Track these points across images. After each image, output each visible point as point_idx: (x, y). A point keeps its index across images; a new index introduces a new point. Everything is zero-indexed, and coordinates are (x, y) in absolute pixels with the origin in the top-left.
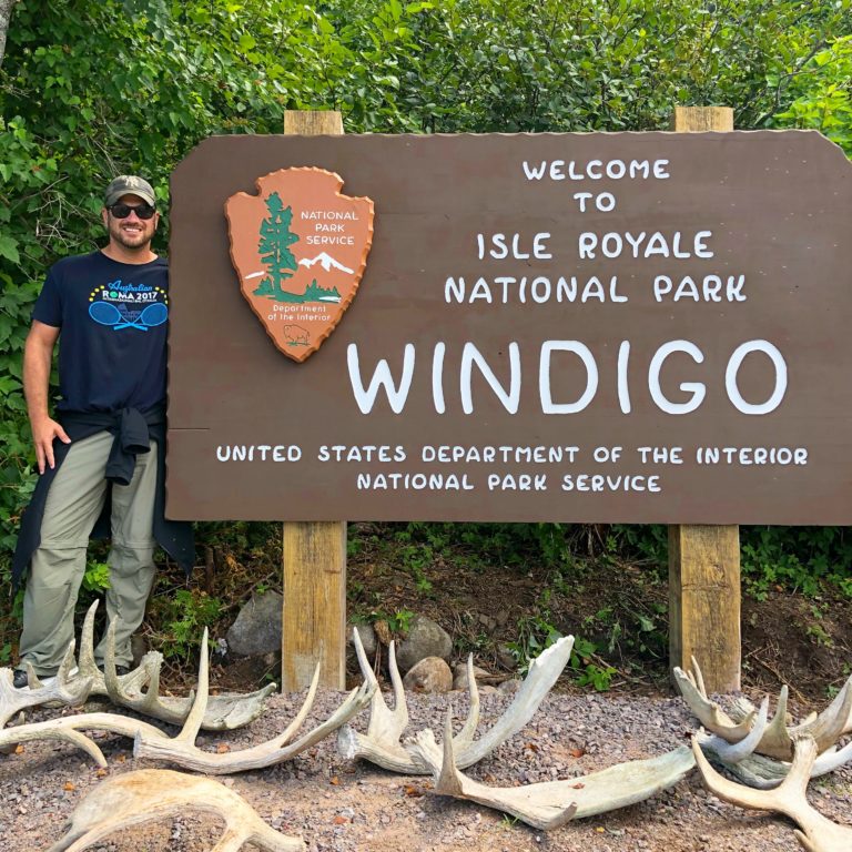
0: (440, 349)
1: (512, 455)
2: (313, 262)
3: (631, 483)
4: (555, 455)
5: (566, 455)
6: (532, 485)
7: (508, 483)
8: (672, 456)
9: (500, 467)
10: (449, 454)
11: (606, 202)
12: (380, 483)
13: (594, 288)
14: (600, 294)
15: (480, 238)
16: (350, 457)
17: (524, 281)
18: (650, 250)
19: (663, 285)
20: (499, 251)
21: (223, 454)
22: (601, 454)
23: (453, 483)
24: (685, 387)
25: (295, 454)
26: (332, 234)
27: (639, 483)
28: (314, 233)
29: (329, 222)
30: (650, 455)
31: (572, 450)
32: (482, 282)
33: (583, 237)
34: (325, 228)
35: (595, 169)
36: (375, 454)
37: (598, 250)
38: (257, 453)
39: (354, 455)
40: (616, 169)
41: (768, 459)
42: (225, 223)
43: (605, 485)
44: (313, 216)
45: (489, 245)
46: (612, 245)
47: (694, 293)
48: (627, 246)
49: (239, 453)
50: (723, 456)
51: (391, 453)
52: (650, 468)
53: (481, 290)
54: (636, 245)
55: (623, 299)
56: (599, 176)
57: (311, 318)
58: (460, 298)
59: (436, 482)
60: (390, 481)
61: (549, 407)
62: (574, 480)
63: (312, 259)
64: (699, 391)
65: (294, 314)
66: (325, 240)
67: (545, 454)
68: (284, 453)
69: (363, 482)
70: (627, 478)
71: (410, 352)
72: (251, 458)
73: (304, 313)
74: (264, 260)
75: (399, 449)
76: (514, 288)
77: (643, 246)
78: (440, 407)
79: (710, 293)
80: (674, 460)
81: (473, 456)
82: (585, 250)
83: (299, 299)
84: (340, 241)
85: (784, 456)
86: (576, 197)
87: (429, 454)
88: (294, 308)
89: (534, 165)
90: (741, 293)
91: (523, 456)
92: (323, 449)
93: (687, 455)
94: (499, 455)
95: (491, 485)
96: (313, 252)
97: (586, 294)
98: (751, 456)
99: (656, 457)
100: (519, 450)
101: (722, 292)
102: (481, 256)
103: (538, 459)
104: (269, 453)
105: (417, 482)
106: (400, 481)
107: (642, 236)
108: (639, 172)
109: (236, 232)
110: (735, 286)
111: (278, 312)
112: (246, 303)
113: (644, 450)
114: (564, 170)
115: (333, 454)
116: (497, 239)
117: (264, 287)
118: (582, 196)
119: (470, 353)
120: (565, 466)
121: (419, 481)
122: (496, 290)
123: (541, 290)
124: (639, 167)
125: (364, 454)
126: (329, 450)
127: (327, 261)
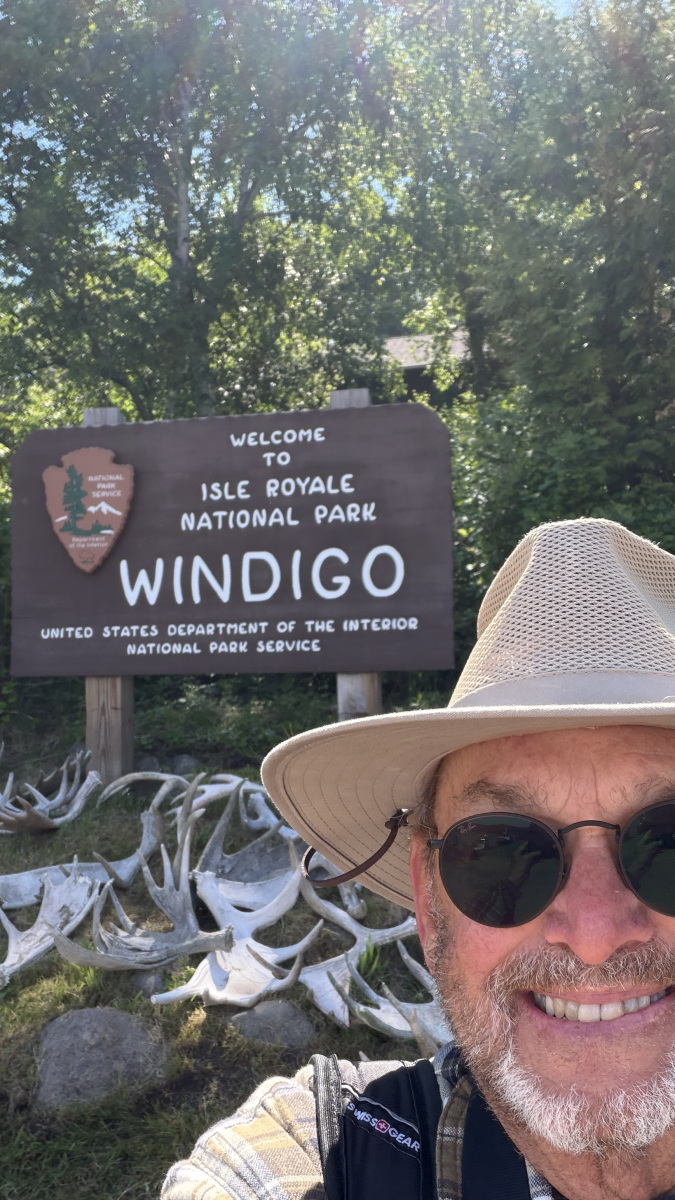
0: (179, 562)
1: (225, 629)
2: (96, 508)
3: (301, 645)
4: (253, 628)
5: (259, 628)
6: (238, 649)
7: (223, 648)
8: (327, 627)
9: (217, 637)
10: (185, 630)
11: (284, 458)
12: (142, 650)
13: (277, 516)
14: (281, 520)
15: (204, 487)
16: (123, 634)
17: (232, 513)
18: (313, 489)
19: (321, 512)
20: (216, 494)
21: (45, 633)
22: (282, 627)
23: (187, 649)
24: (336, 580)
25: (88, 633)
26: (107, 490)
27: (306, 645)
28: (97, 490)
29: (106, 482)
30: (313, 627)
31: (264, 625)
32: (205, 515)
33: (270, 482)
34: (104, 486)
35: (277, 437)
36: (138, 631)
37: (279, 491)
38: (66, 633)
39: (126, 632)
40: (290, 436)
41: (391, 626)
42: (42, 486)
43: (285, 647)
44: (96, 478)
45: (210, 491)
46: (288, 487)
47: (342, 517)
48: (298, 488)
49: (56, 633)
50: (361, 625)
51: (148, 630)
52: (313, 635)
53: (205, 521)
54: (303, 486)
55: (296, 523)
56: (279, 442)
57: (95, 545)
58: (191, 527)
59: (177, 649)
60: (148, 649)
61: (249, 596)
62: (265, 644)
63: (95, 505)
64: (344, 581)
65: (85, 543)
66: (104, 494)
67: (246, 628)
68: (82, 632)
69: (131, 649)
70: (299, 643)
71: (160, 564)
72: (62, 636)
73: (91, 542)
74: (66, 509)
75: (153, 628)
76: (225, 519)
77: (308, 487)
78: (179, 599)
79: (353, 516)
80: (330, 629)
81: (200, 630)
82: (271, 491)
83: (88, 534)
84: (112, 494)
85: (402, 624)
86: (265, 456)
87: (172, 630)
88: (85, 540)
89: (238, 436)
90: (373, 514)
91: (232, 630)
92: (106, 629)
93: (338, 626)
94: (217, 630)
95: (212, 649)
96: (96, 502)
97: (272, 520)
98: (379, 624)
99: (317, 628)
100: (230, 626)
101: (360, 515)
102: (204, 498)
103: (242, 632)
104: (73, 633)
105: (166, 649)
106: (155, 649)
107: (308, 480)
108: (305, 438)
109: (49, 492)
110: (369, 509)
111: (76, 543)
112: (56, 537)
113: (309, 623)
114: (257, 438)
115: (112, 632)
116: (215, 486)
117: (67, 526)
118: (269, 456)
119: (198, 563)
120: (259, 636)
121: (166, 648)
122: (214, 520)
123: (243, 519)
124: (305, 434)
125: (131, 631)
126: (110, 629)
127: (105, 507)
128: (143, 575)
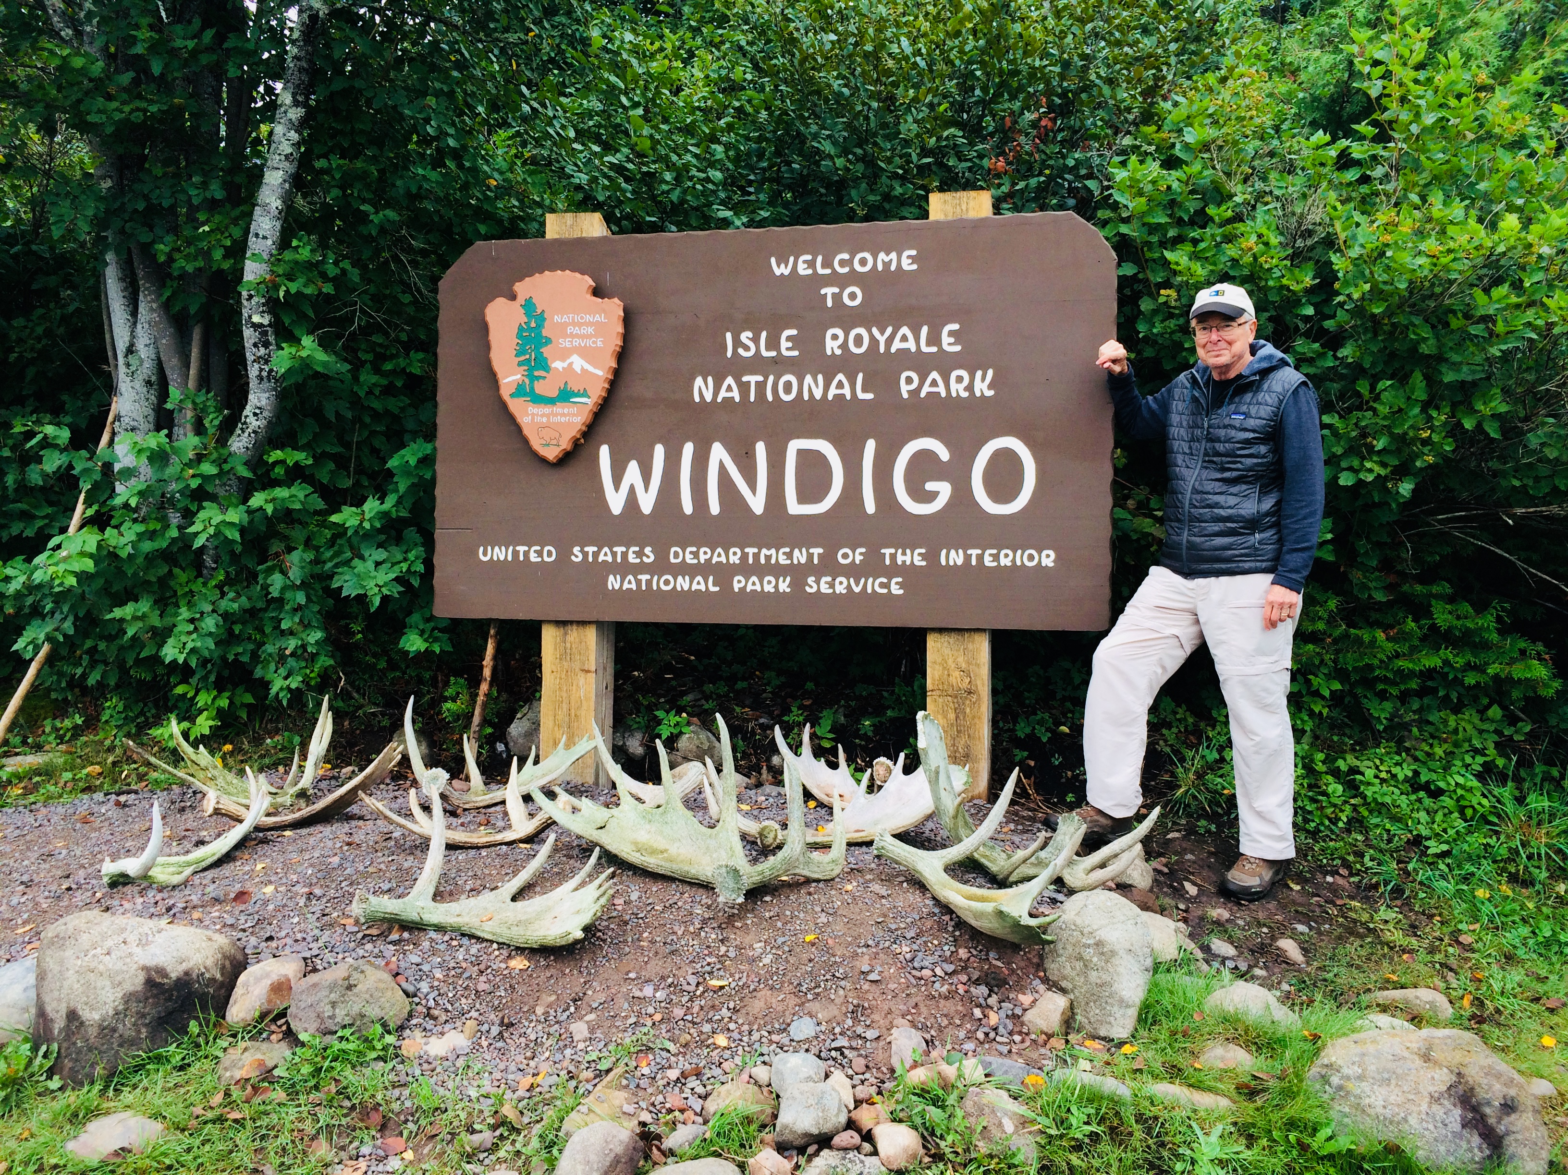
0: (688, 449)
1: (756, 556)
2: (565, 365)
3: (874, 585)
4: (800, 556)
5: (810, 556)
6: (776, 587)
7: (753, 584)
8: (915, 558)
9: (746, 569)
10: (696, 555)
11: (853, 296)
12: (630, 584)
13: (840, 385)
14: (847, 391)
15: (729, 336)
16: (601, 558)
17: (771, 378)
18: (897, 345)
19: (909, 380)
20: (747, 348)
21: (485, 554)
22: (845, 556)
23: (699, 584)
24: (930, 486)
25: (550, 554)
26: (583, 337)
27: (882, 585)
28: (565, 336)
29: (580, 325)
30: (893, 557)
31: (817, 551)
32: (730, 380)
33: (830, 333)
34: (576, 331)
35: (842, 263)
36: (625, 555)
37: (844, 346)
38: (516, 553)
39: (605, 556)
40: (863, 262)
41: (1014, 561)
43: (849, 587)
44: (565, 319)
45: (737, 343)
46: (859, 340)
47: (941, 390)
48: (874, 341)
49: (500, 553)
50: (968, 558)
51: (640, 554)
52: (894, 570)
53: (729, 389)
54: (882, 340)
55: (870, 396)
56: (846, 270)
57: (563, 419)
58: (708, 397)
59: (683, 583)
60: (639, 582)
61: (794, 507)
62: (818, 582)
63: (563, 360)
64: (944, 490)
65: (548, 416)
66: (576, 342)
67: (790, 555)
68: (540, 553)
69: (613, 582)
70: (871, 580)
71: (659, 451)
72: (510, 558)
73: (556, 415)
74: (520, 364)
75: (648, 550)
76: (761, 386)
77: (890, 341)
78: (688, 508)
79: (958, 389)
80: (919, 562)
81: (719, 557)
82: (832, 346)
83: (551, 401)
84: (589, 342)
85: (1031, 558)
86: (823, 292)
87: (676, 555)
88: (547, 410)
89: (782, 260)
90: (990, 387)
92: (576, 550)
93: (932, 557)
95: (736, 587)
96: (564, 354)
97: (833, 391)
98: (996, 557)
99: (900, 559)
100: (764, 551)
101: (970, 388)
102: (729, 354)
103: (783, 560)
104: (526, 554)
105: (665, 583)
106: (649, 583)
107: (889, 330)
108: (887, 265)
109: (494, 337)
110: (983, 379)
111: (533, 415)
112: (504, 406)
113: (888, 552)
114: (811, 264)
115: (585, 555)
116: (745, 336)
117: (520, 391)
118: (829, 291)
119: (718, 453)
120: (809, 568)
122: (744, 388)
123: (788, 387)
124: (887, 259)
125: (614, 554)
126: (582, 551)
127: (578, 363)
128: (633, 470)
